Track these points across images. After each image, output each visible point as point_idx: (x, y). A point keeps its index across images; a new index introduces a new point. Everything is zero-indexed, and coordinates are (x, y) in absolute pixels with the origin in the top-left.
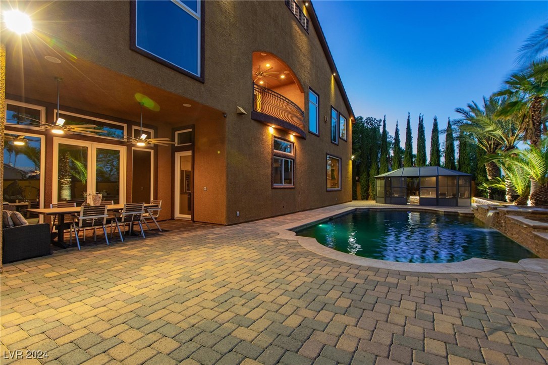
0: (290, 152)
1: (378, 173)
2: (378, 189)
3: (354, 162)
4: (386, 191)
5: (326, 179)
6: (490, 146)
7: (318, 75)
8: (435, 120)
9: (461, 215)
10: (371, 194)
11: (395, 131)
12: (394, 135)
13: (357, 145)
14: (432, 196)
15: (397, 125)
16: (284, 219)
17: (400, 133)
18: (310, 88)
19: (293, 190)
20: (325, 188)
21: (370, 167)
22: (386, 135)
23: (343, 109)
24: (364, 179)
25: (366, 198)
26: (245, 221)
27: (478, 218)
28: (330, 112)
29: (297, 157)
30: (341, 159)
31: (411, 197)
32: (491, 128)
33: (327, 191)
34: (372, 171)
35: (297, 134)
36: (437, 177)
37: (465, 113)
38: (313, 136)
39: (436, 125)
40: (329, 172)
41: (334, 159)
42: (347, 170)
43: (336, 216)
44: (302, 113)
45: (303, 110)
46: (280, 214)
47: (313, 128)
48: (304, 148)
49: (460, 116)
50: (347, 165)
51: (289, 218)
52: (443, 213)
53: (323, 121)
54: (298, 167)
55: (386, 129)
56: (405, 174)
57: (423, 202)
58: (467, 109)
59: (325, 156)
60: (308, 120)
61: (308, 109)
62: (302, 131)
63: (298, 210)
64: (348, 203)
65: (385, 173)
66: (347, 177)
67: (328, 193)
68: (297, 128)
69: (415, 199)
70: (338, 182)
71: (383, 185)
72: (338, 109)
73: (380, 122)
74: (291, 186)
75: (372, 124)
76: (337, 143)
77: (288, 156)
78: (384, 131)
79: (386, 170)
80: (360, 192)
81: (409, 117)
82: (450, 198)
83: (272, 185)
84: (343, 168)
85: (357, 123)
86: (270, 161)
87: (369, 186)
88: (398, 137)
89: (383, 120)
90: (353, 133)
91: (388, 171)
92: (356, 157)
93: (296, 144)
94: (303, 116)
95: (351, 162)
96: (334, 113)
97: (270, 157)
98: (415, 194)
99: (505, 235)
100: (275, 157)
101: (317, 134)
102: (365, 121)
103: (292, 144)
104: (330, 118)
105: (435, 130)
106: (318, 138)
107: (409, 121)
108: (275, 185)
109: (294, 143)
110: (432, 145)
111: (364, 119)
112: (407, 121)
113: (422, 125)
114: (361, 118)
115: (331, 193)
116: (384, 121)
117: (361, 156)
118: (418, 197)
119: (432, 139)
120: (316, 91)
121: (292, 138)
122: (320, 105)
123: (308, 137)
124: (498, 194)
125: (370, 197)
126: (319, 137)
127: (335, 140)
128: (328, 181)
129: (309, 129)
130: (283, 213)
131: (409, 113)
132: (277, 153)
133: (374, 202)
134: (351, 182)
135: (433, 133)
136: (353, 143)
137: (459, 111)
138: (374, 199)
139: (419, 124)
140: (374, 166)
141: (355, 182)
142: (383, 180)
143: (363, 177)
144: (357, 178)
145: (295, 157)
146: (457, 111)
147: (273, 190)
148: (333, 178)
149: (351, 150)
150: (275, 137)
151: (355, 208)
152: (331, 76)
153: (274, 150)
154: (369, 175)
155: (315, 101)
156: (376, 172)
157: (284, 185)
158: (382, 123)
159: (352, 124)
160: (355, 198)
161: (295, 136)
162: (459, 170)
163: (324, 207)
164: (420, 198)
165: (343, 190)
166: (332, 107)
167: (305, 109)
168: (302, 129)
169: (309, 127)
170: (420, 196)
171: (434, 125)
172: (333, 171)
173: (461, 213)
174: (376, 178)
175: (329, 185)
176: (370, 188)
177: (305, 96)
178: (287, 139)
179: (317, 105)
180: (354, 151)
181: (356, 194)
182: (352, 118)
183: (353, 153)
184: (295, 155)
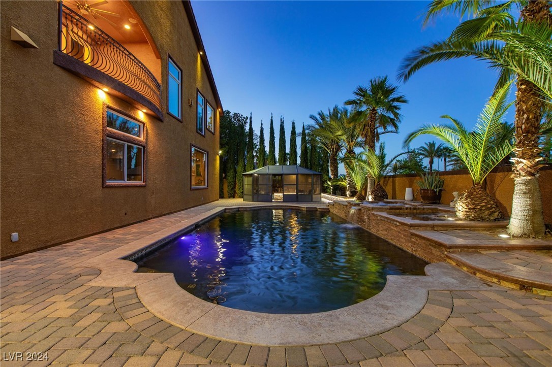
0: (139, 136)
1: (245, 171)
2: (246, 186)
3: (221, 157)
4: (253, 188)
5: (191, 175)
6: (333, 150)
7: (181, 44)
8: (293, 123)
9: (319, 210)
10: (237, 191)
11: (260, 129)
12: (259, 134)
13: (225, 141)
14: (292, 192)
15: (262, 124)
16: (123, 234)
17: (264, 131)
18: (169, 56)
19: (142, 189)
20: (189, 186)
21: (237, 163)
22: (253, 132)
23: (210, 97)
24: (231, 177)
25: (233, 196)
26: (36, 247)
27: (335, 212)
28: (196, 95)
29: (149, 143)
30: (208, 153)
31: (275, 194)
32: (339, 133)
33: (192, 190)
34: (239, 168)
35: (150, 112)
36: (297, 175)
37: (316, 119)
38: (174, 120)
39: (294, 128)
40: (194, 169)
41: (200, 152)
42: (214, 165)
43: (203, 221)
44: (158, 86)
45: (160, 82)
46: (119, 225)
47: (174, 110)
48: (159, 134)
49: (312, 122)
50: (215, 160)
51: (134, 230)
52: (305, 209)
53: (187, 104)
54: (151, 158)
55: (253, 126)
56: (271, 172)
57: (286, 199)
58: (318, 117)
59: (189, 147)
60: (167, 97)
61: (167, 83)
62: (157, 109)
63: (150, 217)
64: (216, 202)
65: (251, 170)
66: (214, 174)
67: (193, 192)
68: (150, 103)
69: (278, 196)
70: (204, 179)
71: (251, 183)
72: (205, 95)
73: (246, 120)
74: (140, 183)
75: (239, 120)
76: (203, 134)
77: (135, 140)
78: (251, 129)
79: (252, 168)
80: (227, 190)
81: (272, 117)
82: (306, 195)
83: (103, 182)
84: (210, 163)
85: (225, 116)
86: (99, 144)
87: (235, 184)
88: (263, 135)
89: (249, 117)
90: (220, 127)
91: (254, 169)
92: (223, 152)
93: (148, 125)
94: (159, 90)
95: (218, 158)
96: (200, 99)
97: (100, 137)
98: (277, 192)
99: (368, 230)
100: (107, 138)
101: (180, 118)
102: (233, 116)
103: (142, 125)
104: (195, 103)
105: (293, 133)
106: (181, 124)
107: (272, 121)
108: (109, 182)
109: (144, 124)
110: (291, 146)
111: (231, 114)
112: (270, 121)
113: (283, 126)
114: (229, 112)
115: (196, 192)
116: (251, 118)
117: (228, 152)
118: (281, 194)
119: (291, 140)
120: (178, 64)
121: (141, 114)
122: (183, 84)
123: (167, 119)
124: (339, 190)
125: (236, 195)
126: (181, 122)
127: (201, 130)
128: (193, 178)
129: (167, 109)
130: (126, 223)
131: (272, 114)
132: (114, 133)
133: (242, 200)
134: (219, 179)
135: (291, 135)
136: (221, 138)
137: (312, 117)
138: (240, 197)
139: (281, 125)
140: (241, 164)
141: (222, 179)
142: (250, 177)
143: (230, 174)
144: (224, 175)
145: (147, 143)
146: (311, 118)
147: (106, 190)
148: (198, 174)
149: (218, 145)
150: (108, 107)
151: (224, 208)
152: (197, 54)
153: (108, 128)
154: (235, 172)
155: (177, 77)
156: (243, 169)
157: (126, 182)
158: (248, 121)
159: (220, 116)
160: (222, 196)
161: (146, 114)
162: (311, 169)
163: (188, 208)
164: (284, 195)
165: (210, 188)
166: (198, 90)
167: (162, 82)
168: (158, 107)
169: (168, 106)
170: (283, 193)
171: (292, 128)
172: (198, 166)
173: (320, 209)
174: (244, 175)
175: (193, 183)
176: (237, 185)
177: (162, 63)
178: (132, 115)
179: (180, 82)
180: (222, 146)
181: (222, 192)
182: (219, 110)
183: (221, 148)
184: (147, 139)
